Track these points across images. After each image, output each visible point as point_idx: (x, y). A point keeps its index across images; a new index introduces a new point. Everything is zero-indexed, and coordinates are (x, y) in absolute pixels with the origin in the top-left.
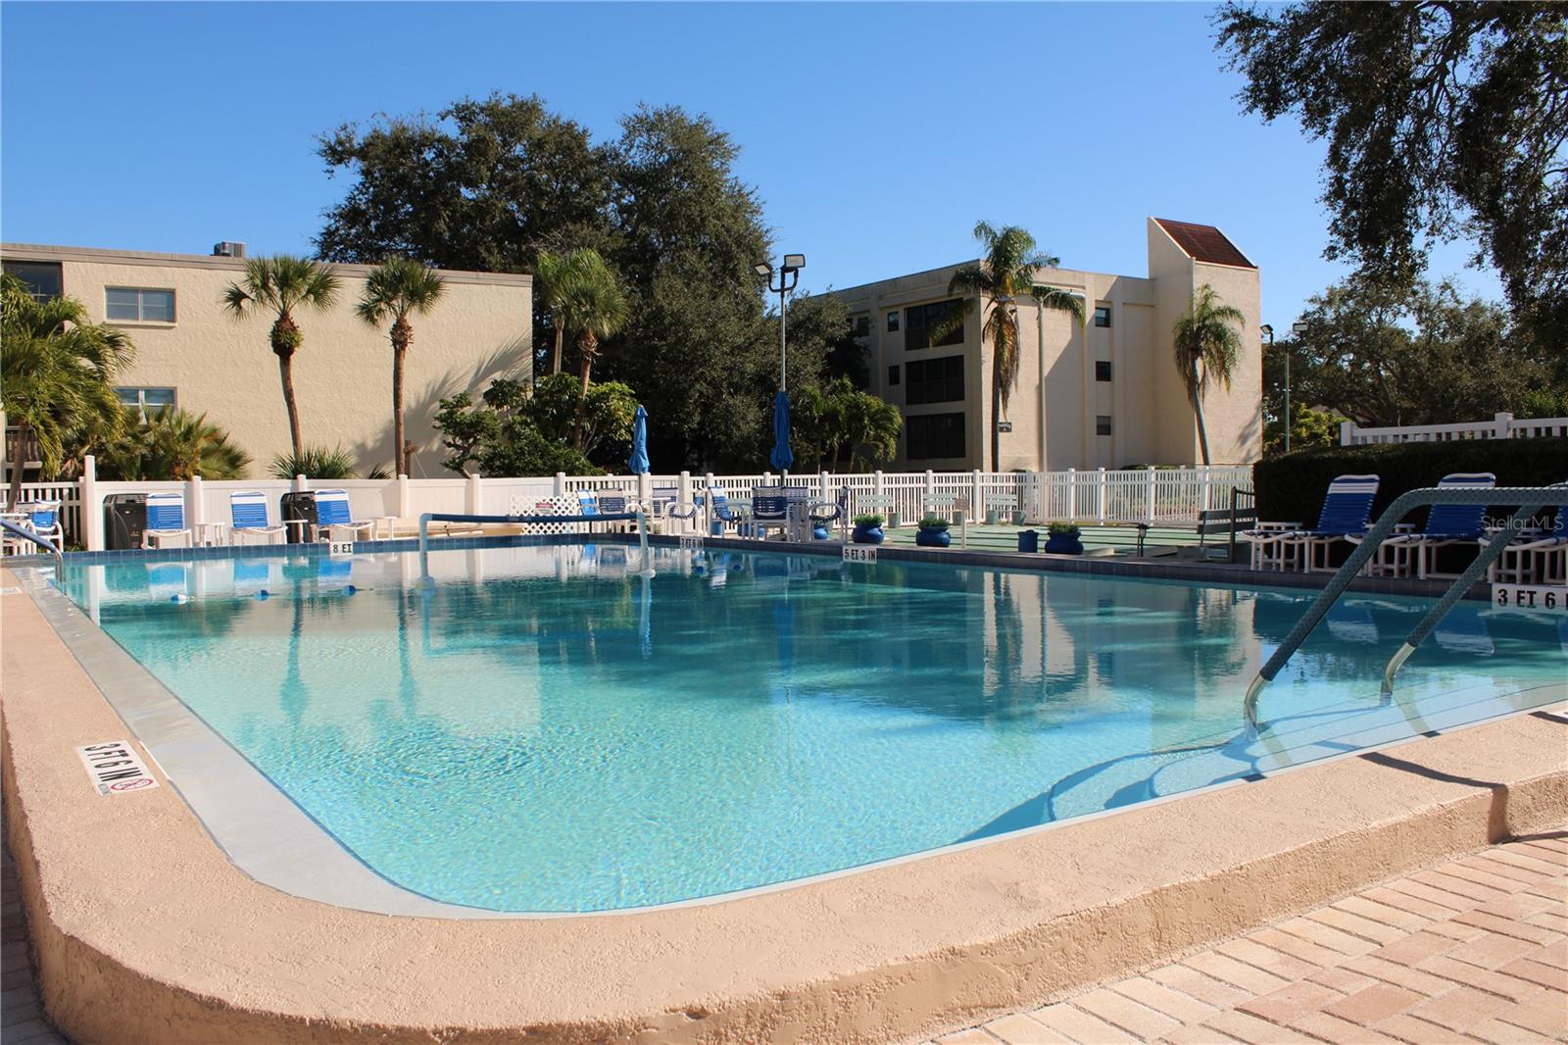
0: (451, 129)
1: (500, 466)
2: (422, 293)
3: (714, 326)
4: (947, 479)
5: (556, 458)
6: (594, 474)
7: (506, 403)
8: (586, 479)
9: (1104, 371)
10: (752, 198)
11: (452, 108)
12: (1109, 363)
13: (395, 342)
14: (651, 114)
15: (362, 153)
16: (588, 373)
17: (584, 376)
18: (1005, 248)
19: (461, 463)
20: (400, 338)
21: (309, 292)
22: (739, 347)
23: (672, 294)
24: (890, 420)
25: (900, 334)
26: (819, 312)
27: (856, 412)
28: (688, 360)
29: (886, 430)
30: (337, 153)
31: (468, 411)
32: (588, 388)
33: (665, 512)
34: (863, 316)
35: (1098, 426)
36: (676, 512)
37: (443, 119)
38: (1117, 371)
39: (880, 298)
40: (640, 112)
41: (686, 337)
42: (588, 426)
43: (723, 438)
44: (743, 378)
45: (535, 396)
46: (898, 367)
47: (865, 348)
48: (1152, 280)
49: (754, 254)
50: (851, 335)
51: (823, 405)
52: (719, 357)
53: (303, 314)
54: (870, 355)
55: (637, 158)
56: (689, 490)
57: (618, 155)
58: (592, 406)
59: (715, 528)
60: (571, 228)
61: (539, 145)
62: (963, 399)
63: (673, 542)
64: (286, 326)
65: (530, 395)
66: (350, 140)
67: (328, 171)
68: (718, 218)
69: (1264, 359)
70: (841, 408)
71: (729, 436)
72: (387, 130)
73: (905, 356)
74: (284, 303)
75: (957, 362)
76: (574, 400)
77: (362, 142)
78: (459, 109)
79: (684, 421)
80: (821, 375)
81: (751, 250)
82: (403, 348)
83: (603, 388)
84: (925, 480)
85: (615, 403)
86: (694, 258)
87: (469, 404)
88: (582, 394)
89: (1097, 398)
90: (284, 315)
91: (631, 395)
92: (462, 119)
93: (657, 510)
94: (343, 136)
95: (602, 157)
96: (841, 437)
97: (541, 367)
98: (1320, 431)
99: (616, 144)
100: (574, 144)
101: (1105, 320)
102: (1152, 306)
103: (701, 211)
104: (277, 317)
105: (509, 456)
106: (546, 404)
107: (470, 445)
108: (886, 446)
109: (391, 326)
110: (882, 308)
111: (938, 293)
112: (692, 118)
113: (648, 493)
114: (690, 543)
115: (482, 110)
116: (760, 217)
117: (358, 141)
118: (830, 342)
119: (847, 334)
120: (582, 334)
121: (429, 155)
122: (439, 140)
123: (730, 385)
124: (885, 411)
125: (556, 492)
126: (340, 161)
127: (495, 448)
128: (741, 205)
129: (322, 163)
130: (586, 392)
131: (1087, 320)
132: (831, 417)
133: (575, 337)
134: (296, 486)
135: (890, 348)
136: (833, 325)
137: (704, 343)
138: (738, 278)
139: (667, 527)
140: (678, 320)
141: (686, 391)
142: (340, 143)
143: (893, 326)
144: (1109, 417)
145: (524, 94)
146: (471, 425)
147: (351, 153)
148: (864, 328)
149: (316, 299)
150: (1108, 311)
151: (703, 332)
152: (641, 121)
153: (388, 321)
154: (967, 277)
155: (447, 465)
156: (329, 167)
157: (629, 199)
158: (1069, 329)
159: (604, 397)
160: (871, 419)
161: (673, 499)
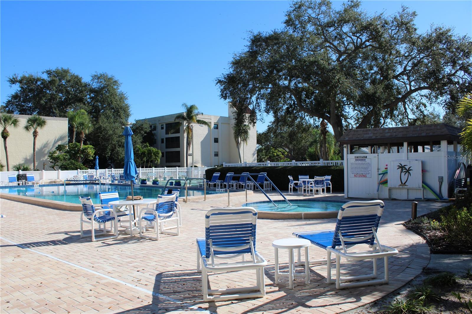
0: (45, 77)
1: (64, 168)
2: (41, 124)
3: (114, 131)
4: (170, 169)
5: (77, 165)
6: (85, 169)
7: (62, 150)
8: (84, 171)
9: (216, 140)
10: (125, 95)
11: (46, 71)
12: (218, 138)
13: (34, 136)
14: (99, 74)
15: (20, 82)
16: (82, 143)
17: (81, 143)
18: (190, 110)
19: (54, 167)
20: (35, 134)
21: (12, 123)
22: (121, 135)
23: (103, 122)
24: (158, 154)
25: (164, 130)
26: (142, 125)
27: (150, 152)
28: (107, 139)
29: (158, 156)
30: (13, 81)
31: (56, 155)
32: (82, 146)
33: (102, 178)
34: (155, 125)
35: (215, 154)
36: (104, 178)
37: (43, 73)
38: (220, 140)
39: (159, 121)
40: (95, 74)
41: (107, 134)
42: (82, 156)
43: (116, 159)
44: (121, 144)
45: (69, 148)
46: (163, 139)
47: (155, 134)
48: (229, 117)
49: (125, 111)
50: (151, 131)
51: (142, 151)
52: (115, 138)
53: (10, 129)
54: (156, 136)
55: (95, 85)
56: (107, 172)
57: (90, 85)
58: (83, 151)
59: (113, 181)
60: (77, 104)
61: (69, 81)
62: (179, 147)
63: (104, 184)
64: (5, 131)
65: (67, 148)
66: (17, 78)
67: (10, 86)
68: (116, 101)
69: (257, 137)
70: (146, 151)
71: (118, 158)
72: (27, 76)
73: (165, 136)
74: (5, 126)
75: (178, 138)
76: (79, 150)
77: (20, 79)
78: (47, 71)
79: (106, 154)
80: (142, 142)
81: (124, 110)
82: (36, 137)
83: (86, 146)
84: (164, 169)
85: (89, 150)
86: (109, 112)
87: (56, 153)
88: (81, 148)
89: (215, 147)
90: (5, 129)
91: (93, 148)
92: (48, 74)
93: (100, 178)
94: (15, 77)
95: (86, 85)
96: (146, 158)
97: (70, 141)
98: (279, 154)
99: (90, 82)
100: (78, 81)
101: (216, 127)
102: (229, 124)
103: (111, 100)
104: (3, 129)
105: (66, 165)
106: (71, 150)
107: (56, 162)
108: (158, 161)
109: (33, 132)
110: (160, 123)
111: (172, 121)
112: (109, 76)
113: (98, 174)
114: (107, 184)
115: (54, 71)
116: (128, 100)
117: (19, 78)
118: (145, 132)
119: (150, 131)
120: (81, 133)
121: (39, 83)
122: (42, 80)
123: (119, 145)
124: (157, 152)
125: (78, 174)
126: (13, 83)
127: (63, 163)
128: (122, 98)
129: (8, 84)
130: (82, 147)
131: (212, 128)
132: (143, 153)
133: (79, 134)
134: (19, 173)
135: (161, 134)
136: (146, 128)
137: (112, 135)
138: (121, 117)
139: (103, 181)
140: (105, 130)
141: (107, 147)
142: (14, 79)
143: (162, 128)
144: (218, 152)
145: (65, 68)
146: (57, 158)
147: (17, 81)
148: (155, 129)
149: (14, 125)
150: (217, 125)
151: (111, 132)
152: (96, 76)
153: (32, 130)
154: (180, 117)
155: (50, 167)
156: (11, 85)
157: (92, 95)
158: (207, 130)
159: (86, 149)
160: (154, 154)
161: (104, 175)
